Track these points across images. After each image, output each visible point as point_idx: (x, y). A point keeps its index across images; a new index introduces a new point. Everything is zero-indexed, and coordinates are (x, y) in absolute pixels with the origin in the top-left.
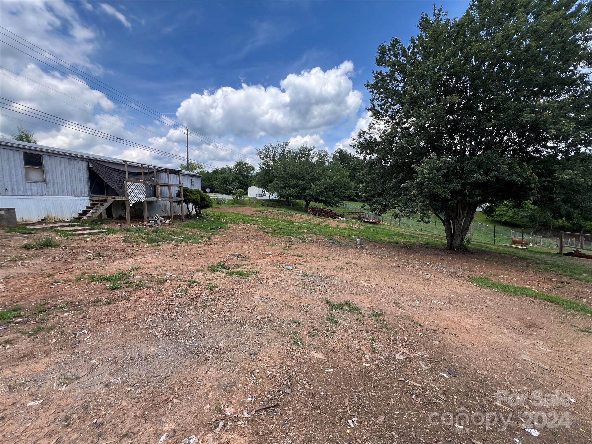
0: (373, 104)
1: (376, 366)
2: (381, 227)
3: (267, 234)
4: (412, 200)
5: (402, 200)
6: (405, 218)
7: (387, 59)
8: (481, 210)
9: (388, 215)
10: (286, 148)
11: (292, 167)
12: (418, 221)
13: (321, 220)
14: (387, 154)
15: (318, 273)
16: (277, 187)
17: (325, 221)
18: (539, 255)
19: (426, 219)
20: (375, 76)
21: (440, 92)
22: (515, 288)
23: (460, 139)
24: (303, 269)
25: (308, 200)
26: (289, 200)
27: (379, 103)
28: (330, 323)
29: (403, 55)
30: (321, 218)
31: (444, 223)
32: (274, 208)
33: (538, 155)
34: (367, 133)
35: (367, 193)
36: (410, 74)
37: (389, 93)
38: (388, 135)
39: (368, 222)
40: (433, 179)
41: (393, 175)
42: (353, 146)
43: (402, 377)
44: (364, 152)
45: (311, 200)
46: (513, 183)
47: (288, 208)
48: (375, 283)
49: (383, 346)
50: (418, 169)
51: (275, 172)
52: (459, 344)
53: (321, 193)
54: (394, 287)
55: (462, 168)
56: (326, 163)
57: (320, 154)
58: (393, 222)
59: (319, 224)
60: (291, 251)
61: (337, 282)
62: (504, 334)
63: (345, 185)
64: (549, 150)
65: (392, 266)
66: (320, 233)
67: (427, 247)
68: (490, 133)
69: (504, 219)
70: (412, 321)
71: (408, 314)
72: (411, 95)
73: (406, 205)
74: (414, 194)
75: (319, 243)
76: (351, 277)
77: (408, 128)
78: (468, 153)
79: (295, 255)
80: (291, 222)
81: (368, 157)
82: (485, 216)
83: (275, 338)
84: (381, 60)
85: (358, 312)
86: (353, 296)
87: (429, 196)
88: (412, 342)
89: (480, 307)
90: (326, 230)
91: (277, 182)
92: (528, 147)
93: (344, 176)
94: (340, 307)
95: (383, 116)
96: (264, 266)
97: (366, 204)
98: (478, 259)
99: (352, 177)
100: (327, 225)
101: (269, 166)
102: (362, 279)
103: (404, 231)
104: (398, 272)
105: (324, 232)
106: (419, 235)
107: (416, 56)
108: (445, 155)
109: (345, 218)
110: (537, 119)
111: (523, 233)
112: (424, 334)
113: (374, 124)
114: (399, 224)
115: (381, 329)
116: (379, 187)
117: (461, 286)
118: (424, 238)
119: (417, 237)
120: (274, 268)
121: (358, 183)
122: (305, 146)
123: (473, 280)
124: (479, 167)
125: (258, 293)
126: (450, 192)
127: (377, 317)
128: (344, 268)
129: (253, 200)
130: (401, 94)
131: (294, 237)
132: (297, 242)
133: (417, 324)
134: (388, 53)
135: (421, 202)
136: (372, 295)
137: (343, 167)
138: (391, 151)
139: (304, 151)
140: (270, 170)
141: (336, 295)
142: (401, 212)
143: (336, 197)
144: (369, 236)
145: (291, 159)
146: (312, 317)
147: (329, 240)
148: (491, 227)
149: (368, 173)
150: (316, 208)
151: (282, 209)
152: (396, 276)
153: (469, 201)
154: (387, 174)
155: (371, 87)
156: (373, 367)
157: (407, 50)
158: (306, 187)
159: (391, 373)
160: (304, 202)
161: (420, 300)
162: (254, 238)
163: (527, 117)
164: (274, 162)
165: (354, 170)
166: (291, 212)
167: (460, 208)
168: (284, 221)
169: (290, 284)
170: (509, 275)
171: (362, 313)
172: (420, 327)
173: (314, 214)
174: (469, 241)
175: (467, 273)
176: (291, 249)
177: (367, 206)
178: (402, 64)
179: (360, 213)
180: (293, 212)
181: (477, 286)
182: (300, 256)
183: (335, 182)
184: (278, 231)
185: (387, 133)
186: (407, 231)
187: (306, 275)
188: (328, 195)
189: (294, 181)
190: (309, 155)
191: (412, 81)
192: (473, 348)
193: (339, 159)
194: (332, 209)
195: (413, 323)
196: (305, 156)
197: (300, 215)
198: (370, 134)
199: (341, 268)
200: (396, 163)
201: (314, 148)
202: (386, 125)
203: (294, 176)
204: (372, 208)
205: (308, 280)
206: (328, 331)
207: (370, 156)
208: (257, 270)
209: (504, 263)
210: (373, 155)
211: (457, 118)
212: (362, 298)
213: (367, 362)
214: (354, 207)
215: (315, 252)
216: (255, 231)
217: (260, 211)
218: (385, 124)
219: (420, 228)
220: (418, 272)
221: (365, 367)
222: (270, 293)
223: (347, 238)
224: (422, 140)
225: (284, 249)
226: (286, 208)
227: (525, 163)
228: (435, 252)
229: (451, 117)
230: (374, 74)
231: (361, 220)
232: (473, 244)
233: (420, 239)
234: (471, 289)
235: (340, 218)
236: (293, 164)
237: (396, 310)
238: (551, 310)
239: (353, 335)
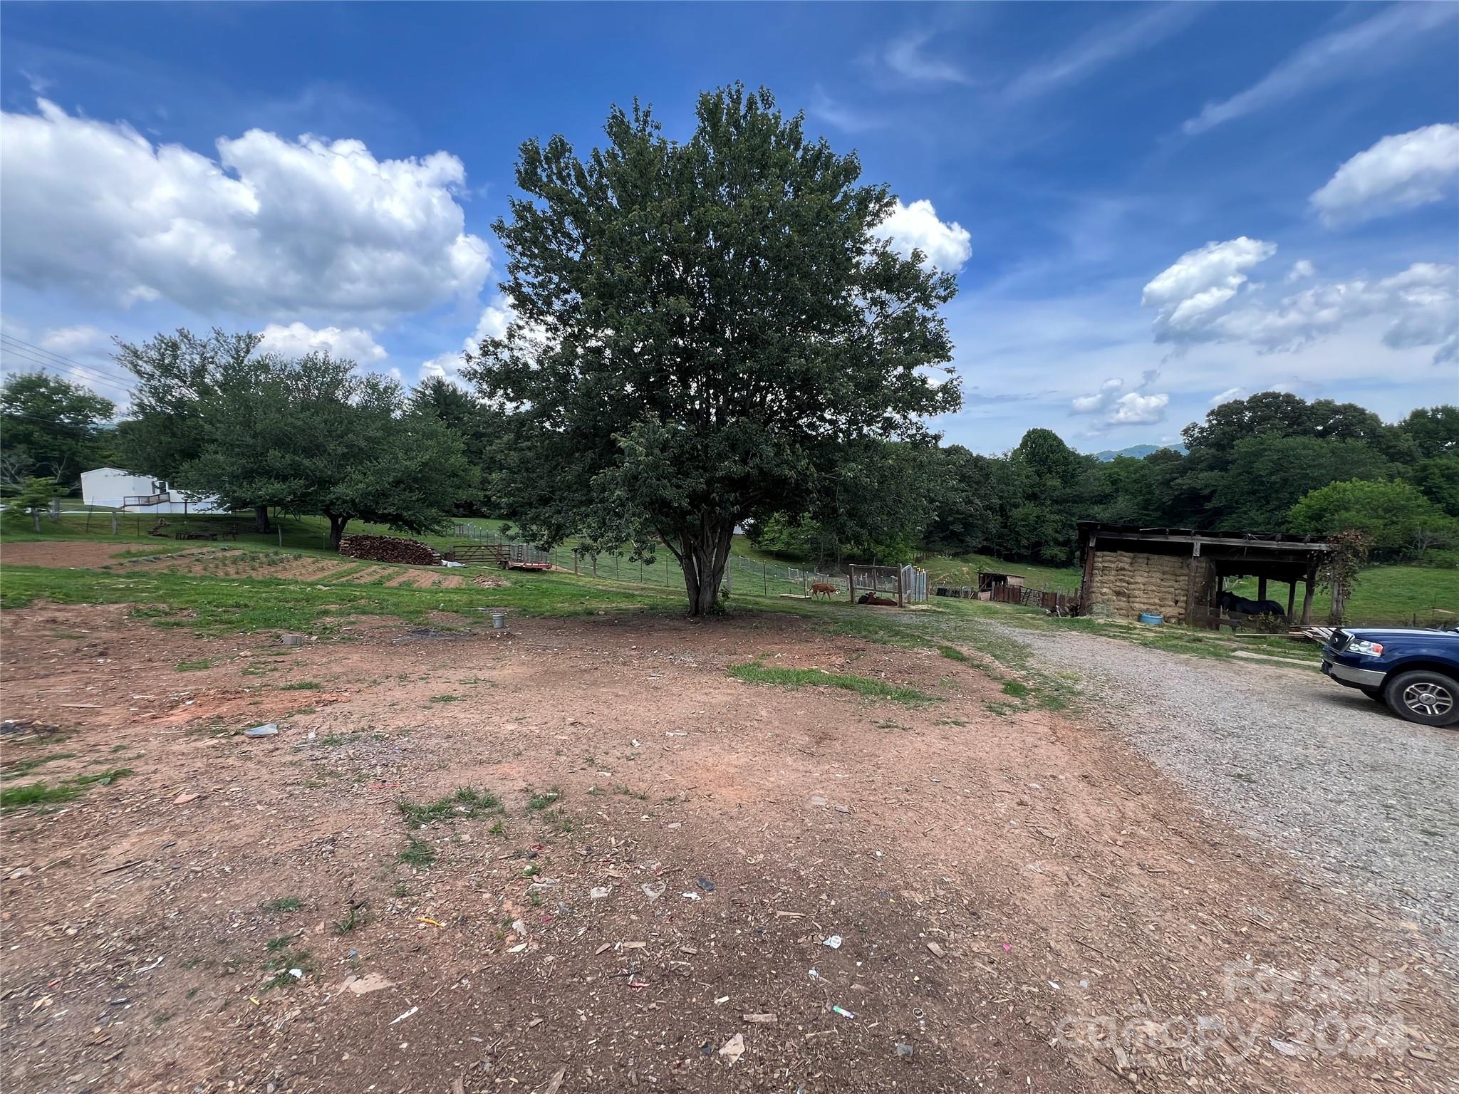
0: (516, 279)
1: (541, 943)
2: (554, 578)
3: (177, 630)
4: (617, 514)
5: (595, 513)
6: (604, 554)
7: (545, 179)
8: (741, 532)
9: (565, 549)
10: (248, 352)
11: (274, 415)
12: (632, 559)
13: (387, 572)
14: (555, 403)
15: (372, 728)
16: (217, 476)
17: (398, 574)
18: (826, 608)
19: (646, 554)
20: (517, 212)
21: (659, 286)
22: (798, 674)
23: (699, 390)
24: (322, 722)
25: (341, 515)
26: (270, 515)
27: (530, 279)
28: (411, 869)
29: (579, 183)
30: (384, 565)
31: (681, 562)
32: (209, 543)
33: (814, 433)
34: (505, 347)
35: (513, 495)
36: (596, 229)
37: (552, 262)
38: (555, 360)
39: (521, 569)
40: (655, 466)
41: (572, 454)
42: (470, 376)
43: (605, 942)
44: (500, 392)
45: (350, 516)
46: (783, 481)
47: (265, 542)
48: (540, 721)
49: (558, 880)
50: (623, 443)
51: (207, 427)
52: (716, 814)
53: (383, 495)
54: (584, 722)
55: (706, 447)
56: (393, 411)
57: (373, 387)
58: (581, 565)
59: (379, 583)
60: (277, 674)
61: (435, 741)
62: (785, 766)
63: (454, 475)
64: (827, 426)
65: (581, 671)
66: (382, 608)
67: (653, 616)
68: (746, 385)
69: (776, 548)
70: (626, 792)
71: (618, 779)
72: (600, 276)
73: (604, 523)
74: (619, 497)
75: (380, 640)
76: (476, 717)
77: (598, 351)
78: (713, 418)
79: (292, 688)
80: (279, 583)
81: (510, 407)
82: (749, 543)
83: (193, 993)
84: (530, 179)
85: (496, 809)
86: (481, 771)
87: (650, 504)
88: (626, 844)
89: (748, 724)
90: (401, 599)
91: (215, 457)
92: (800, 417)
93: (449, 452)
94: (442, 811)
95: (542, 313)
96: (154, 744)
97: (510, 523)
98: (742, 628)
99: (474, 454)
100: (408, 585)
101: (180, 403)
102: (505, 719)
103: (606, 583)
104: (594, 683)
105: (396, 605)
106: (636, 590)
107: (605, 193)
108: (674, 417)
109: (458, 561)
110: (808, 370)
111: (804, 570)
112: (651, 815)
113: (520, 328)
114: (595, 569)
115: (556, 835)
116: (542, 483)
117: (715, 688)
118: (647, 596)
119: (633, 596)
120: (199, 744)
121: (489, 470)
122: (321, 356)
123: (735, 672)
124: (733, 448)
125: (119, 851)
126: (687, 496)
127: (543, 807)
128: (455, 699)
129: (107, 516)
130: (579, 270)
131: (289, 629)
132: (297, 643)
133: (636, 796)
134: (546, 166)
135: (634, 515)
136: (533, 754)
137: (447, 428)
138: (564, 398)
139: (318, 370)
140: (184, 418)
141: (429, 778)
142: (595, 540)
143: (431, 505)
144: (524, 603)
145: (274, 386)
146: (347, 871)
147: (412, 627)
148: (759, 562)
149: (511, 447)
150: (368, 538)
151: (241, 545)
152: (589, 693)
153: (720, 514)
154: (558, 451)
155: (508, 236)
156: (536, 947)
157: (587, 174)
158: (330, 477)
159: (579, 943)
160: (327, 522)
161: (642, 737)
162: (110, 652)
163: (796, 363)
164: (200, 394)
165: (478, 436)
166: (276, 554)
167: (707, 528)
168: (250, 581)
169: (266, 786)
170: (790, 651)
171: (507, 809)
172: (642, 802)
173: (361, 557)
174: (725, 595)
175: (725, 659)
176: (275, 669)
177: (515, 530)
178: (578, 202)
179: (500, 546)
180: (285, 554)
181: (742, 684)
182: (309, 686)
183: (424, 464)
184: (225, 617)
185: (552, 354)
186: (611, 584)
187: (332, 741)
188: (404, 501)
189: (283, 457)
190: (336, 383)
191: (600, 246)
192: (740, 813)
193: (434, 405)
194: (420, 539)
195: (627, 798)
196: (322, 384)
197: (310, 560)
198: (512, 349)
199: (447, 699)
200: (578, 428)
201: (352, 365)
202: (550, 334)
203: (283, 442)
204: (526, 533)
205: (336, 756)
206: (404, 895)
207: (515, 404)
208: (120, 766)
209: (781, 629)
210: (522, 403)
211: (691, 344)
212: (504, 768)
213: (518, 942)
214: (484, 533)
215: (367, 666)
216: (117, 625)
217: (141, 554)
218: (547, 330)
219: (637, 574)
220: (637, 676)
221: (513, 956)
222: (180, 835)
223: (466, 614)
224: (628, 379)
225: (246, 673)
226: (256, 541)
227: (798, 446)
228: (667, 625)
229: (681, 342)
230: (514, 206)
231: (504, 565)
232: (734, 600)
233: (639, 599)
234: (733, 691)
235: (444, 562)
236: (281, 406)
237: (591, 778)
238: (845, 702)
239: (479, 879)
